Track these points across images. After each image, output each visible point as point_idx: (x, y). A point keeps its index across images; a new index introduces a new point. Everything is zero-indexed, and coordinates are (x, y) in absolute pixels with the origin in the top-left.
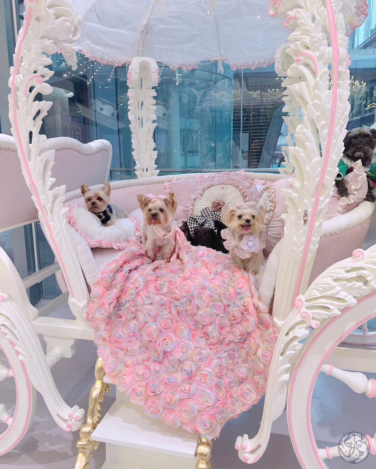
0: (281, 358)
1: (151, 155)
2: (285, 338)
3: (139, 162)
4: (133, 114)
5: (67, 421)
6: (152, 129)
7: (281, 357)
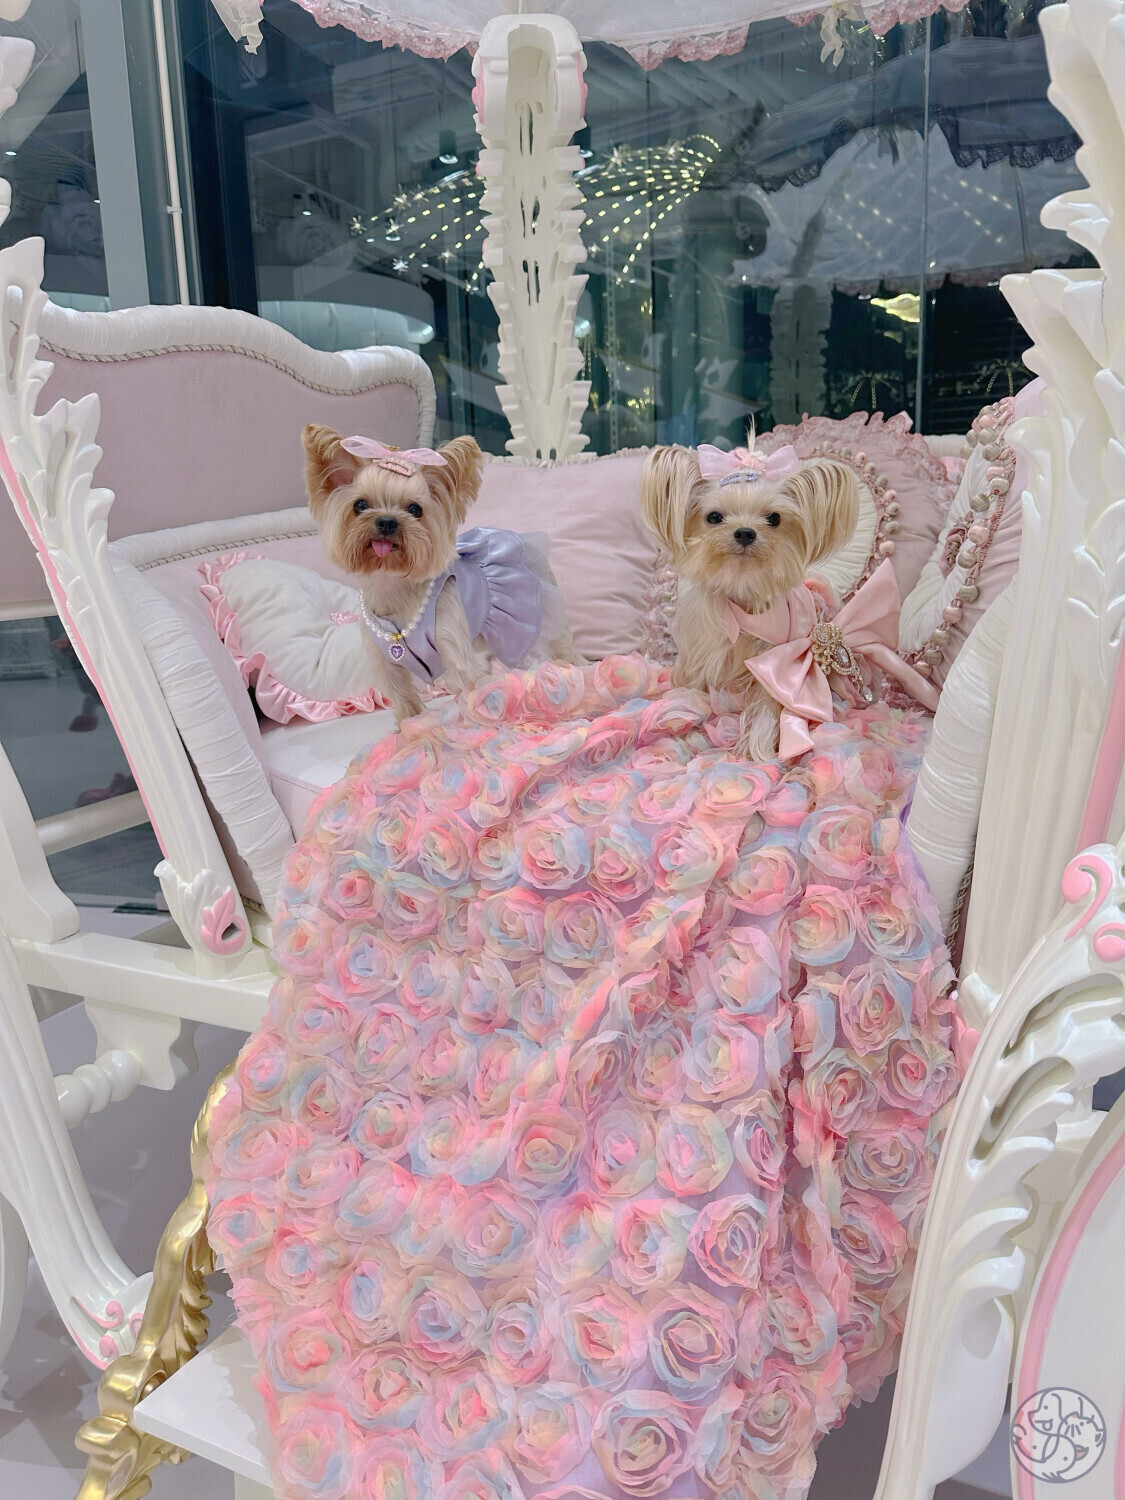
0: (975, 1170)
1: (568, 399)
2: (1001, 1064)
3: (521, 426)
4: (497, 246)
5: (106, 1330)
6: (570, 299)
7: (980, 1163)
